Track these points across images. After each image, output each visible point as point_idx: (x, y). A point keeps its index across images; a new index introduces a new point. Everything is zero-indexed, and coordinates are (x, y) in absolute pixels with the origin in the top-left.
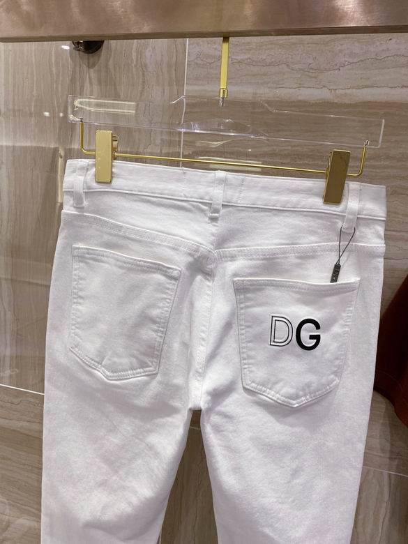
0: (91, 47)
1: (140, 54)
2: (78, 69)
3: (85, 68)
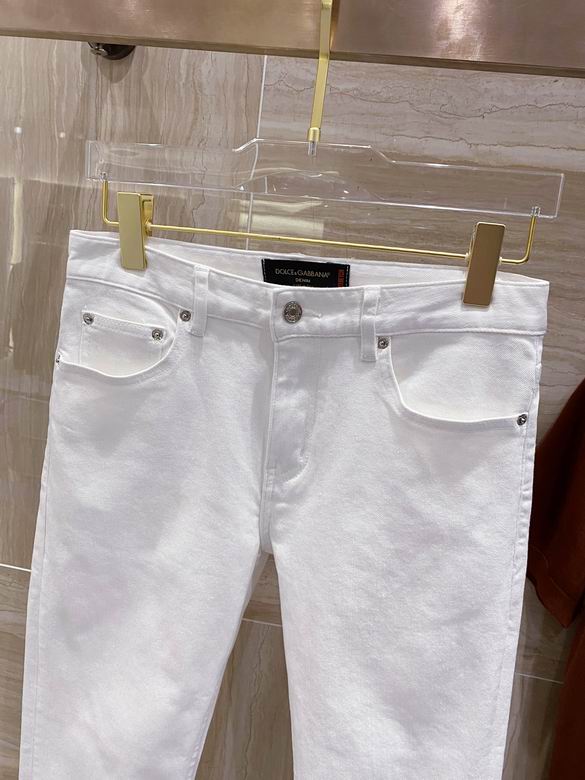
0: (117, 51)
1: (193, 67)
2: (93, 81)
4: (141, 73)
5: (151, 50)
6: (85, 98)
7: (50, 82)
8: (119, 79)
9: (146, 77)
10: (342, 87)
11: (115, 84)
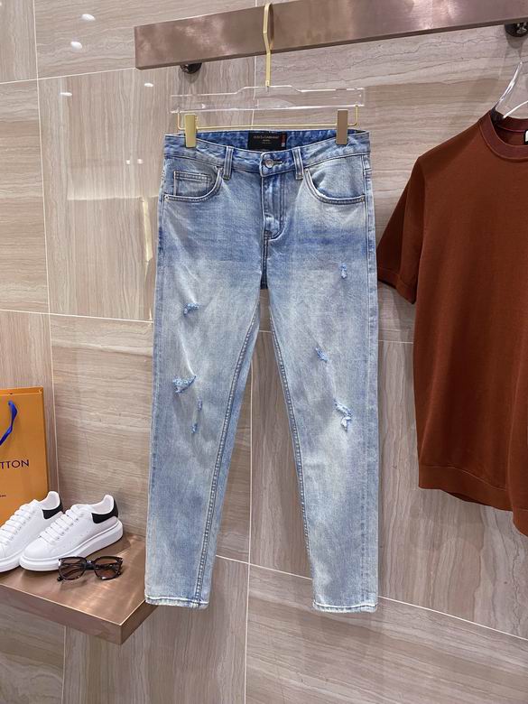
0: (193, 68)
1: (225, 71)
2: (183, 84)
4: (203, 78)
5: (206, 63)
8: (194, 81)
10: (288, 67)
11: (193, 85)
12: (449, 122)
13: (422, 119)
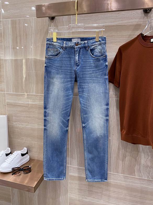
0: (52, 18)
1: (62, 19)
2: (50, 23)
3: (51, 23)
4: (56, 21)
5: (57, 17)
6: (48, 26)
7: (44, 24)
8: (53, 22)
9: (56, 22)
10: (81, 19)
11: (52, 23)
12: (128, 36)
13: (120, 36)
